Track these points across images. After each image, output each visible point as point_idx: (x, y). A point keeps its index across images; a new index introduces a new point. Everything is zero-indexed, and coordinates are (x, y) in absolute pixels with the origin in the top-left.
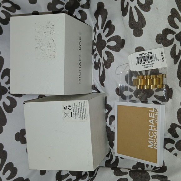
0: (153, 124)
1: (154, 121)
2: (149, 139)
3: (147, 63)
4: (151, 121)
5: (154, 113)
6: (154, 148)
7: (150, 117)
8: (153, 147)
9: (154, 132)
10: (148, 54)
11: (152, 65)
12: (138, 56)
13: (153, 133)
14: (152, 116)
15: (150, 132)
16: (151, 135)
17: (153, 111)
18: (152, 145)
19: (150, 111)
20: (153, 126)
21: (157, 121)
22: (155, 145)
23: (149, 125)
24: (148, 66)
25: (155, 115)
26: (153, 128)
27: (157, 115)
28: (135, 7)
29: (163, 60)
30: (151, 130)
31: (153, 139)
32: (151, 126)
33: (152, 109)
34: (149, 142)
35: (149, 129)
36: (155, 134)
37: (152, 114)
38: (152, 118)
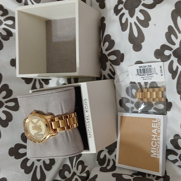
0: (156, 134)
1: (157, 131)
2: (152, 148)
3: (146, 75)
4: (154, 131)
5: (157, 123)
6: (157, 157)
7: (153, 127)
8: (155, 157)
9: (157, 141)
10: (148, 66)
11: (150, 78)
12: (138, 68)
13: (155, 142)
14: (156, 126)
15: (153, 142)
16: (154, 144)
17: (156, 121)
18: (155, 154)
19: (153, 121)
20: (156, 136)
21: (160, 131)
22: (157, 154)
23: (153, 135)
24: (147, 78)
25: (158, 125)
26: (156, 138)
27: (160, 125)
28: (135, 23)
29: (162, 74)
30: (154, 139)
31: (156, 149)
32: (154, 136)
33: (155, 119)
34: (152, 151)
35: (152, 139)
36: (158, 144)
37: (155, 124)
38: (155, 128)
